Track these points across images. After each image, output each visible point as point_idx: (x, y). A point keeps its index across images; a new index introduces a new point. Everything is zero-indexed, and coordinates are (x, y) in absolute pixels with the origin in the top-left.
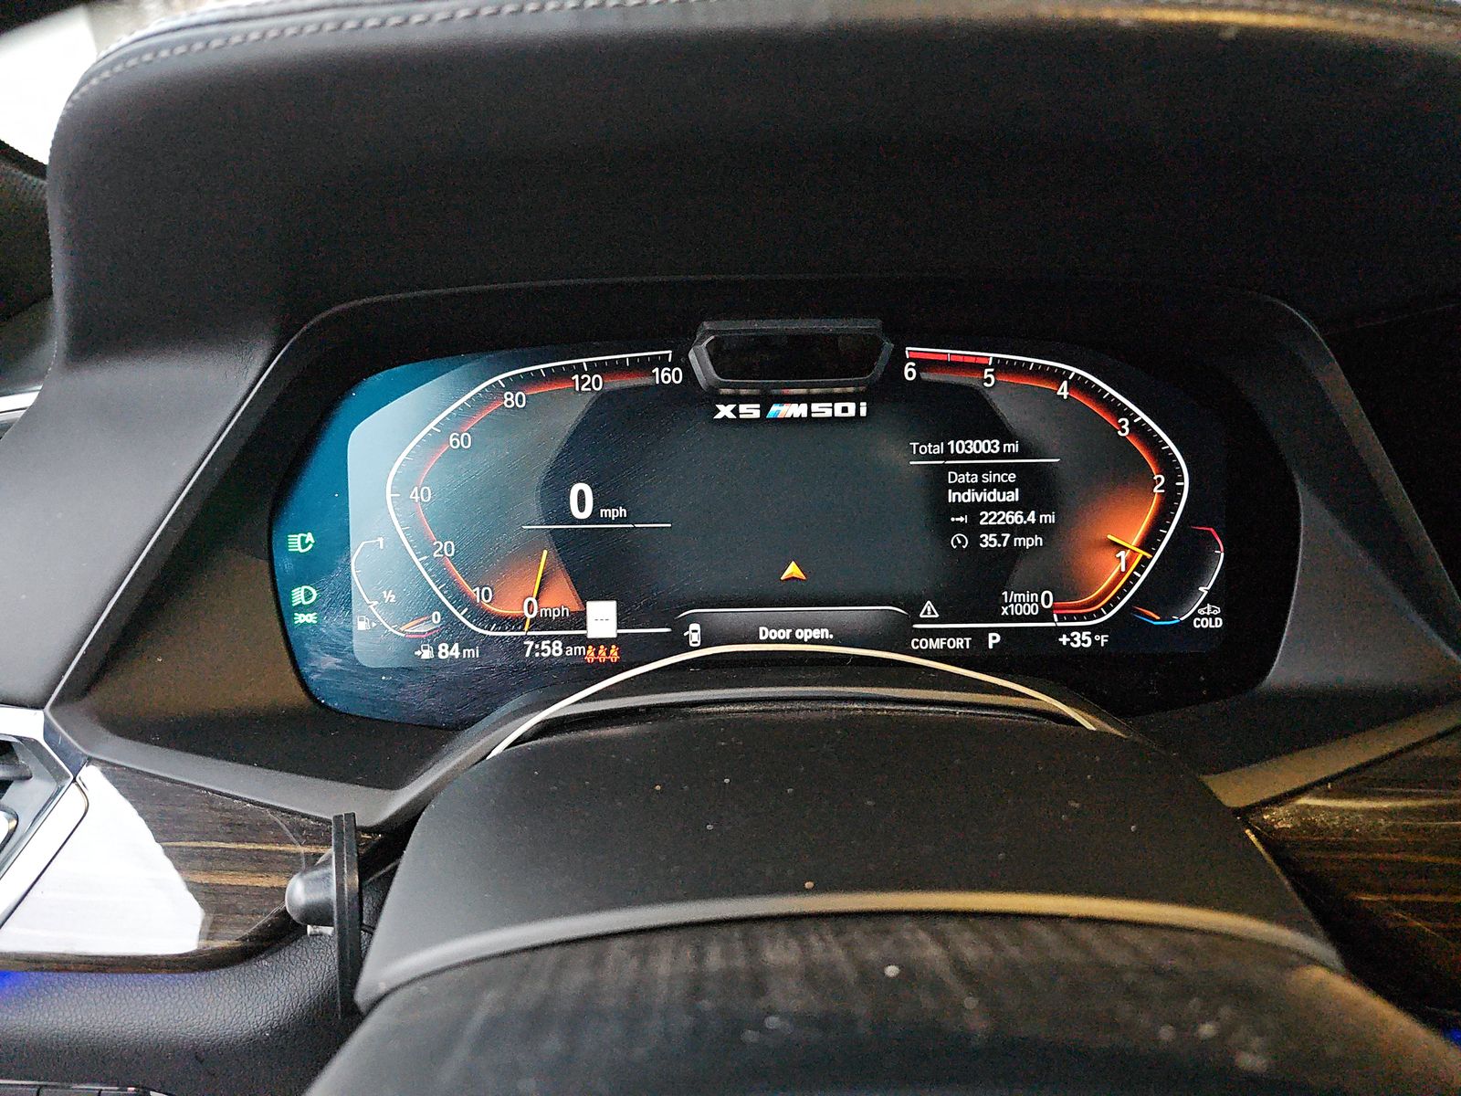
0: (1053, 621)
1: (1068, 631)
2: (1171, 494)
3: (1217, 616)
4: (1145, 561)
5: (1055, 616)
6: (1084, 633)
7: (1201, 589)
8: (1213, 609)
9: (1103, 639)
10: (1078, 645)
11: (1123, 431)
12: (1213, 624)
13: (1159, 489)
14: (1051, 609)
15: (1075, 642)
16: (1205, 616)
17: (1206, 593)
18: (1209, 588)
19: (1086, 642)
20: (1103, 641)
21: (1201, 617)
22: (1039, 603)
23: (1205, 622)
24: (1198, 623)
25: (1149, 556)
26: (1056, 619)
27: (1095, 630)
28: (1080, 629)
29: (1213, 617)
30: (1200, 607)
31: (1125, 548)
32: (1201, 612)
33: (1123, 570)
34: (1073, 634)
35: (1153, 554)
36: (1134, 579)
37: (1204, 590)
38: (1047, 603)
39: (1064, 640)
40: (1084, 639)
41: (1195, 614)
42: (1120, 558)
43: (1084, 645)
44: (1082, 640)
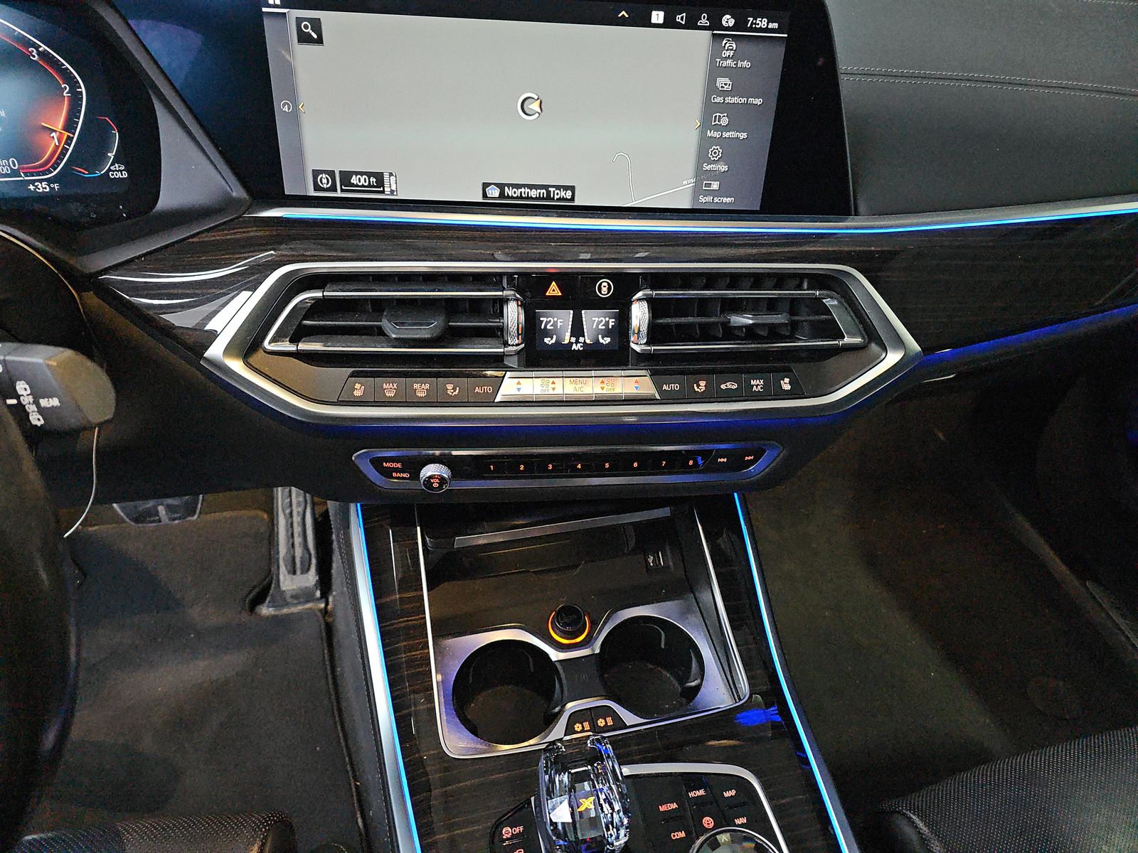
0: (21, 176)
1: (33, 182)
2: (76, 98)
3: (123, 170)
4: (69, 139)
5: (22, 174)
6: (43, 183)
7: (109, 154)
8: (119, 167)
9: (56, 186)
10: (41, 190)
11: (34, 56)
12: (122, 175)
13: (67, 93)
14: (18, 169)
15: (39, 189)
16: (116, 170)
17: (113, 157)
18: (114, 154)
19: (46, 188)
20: (56, 187)
21: (113, 171)
22: (9, 166)
23: (116, 174)
24: (112, 175)
25: (72, 135)
26: (23, 175)
27: (49, 181)
28: (41, 181)
29: (121, 171)
30: (112, 165)
31: (55, 131)
32: (112, 168)
33: (57, 144)
34: (36, 184)
35: (74, 134)
36: (65, 150)
37: (111, 155)
38: (15, 166)
39: (32, 187)
40: (44, 186)
41: (109, 170)
42: (53, 137)
43: (44, 190)
44: (43, 188)
